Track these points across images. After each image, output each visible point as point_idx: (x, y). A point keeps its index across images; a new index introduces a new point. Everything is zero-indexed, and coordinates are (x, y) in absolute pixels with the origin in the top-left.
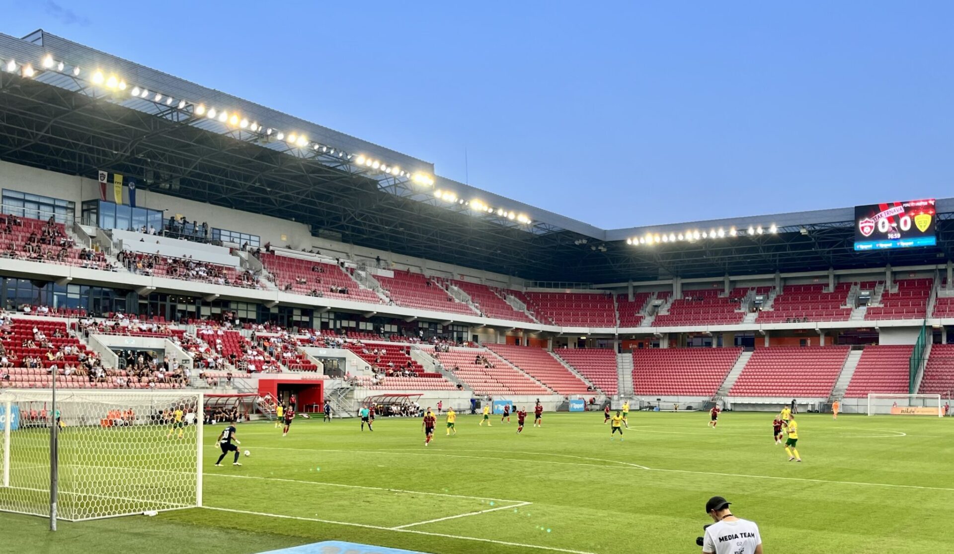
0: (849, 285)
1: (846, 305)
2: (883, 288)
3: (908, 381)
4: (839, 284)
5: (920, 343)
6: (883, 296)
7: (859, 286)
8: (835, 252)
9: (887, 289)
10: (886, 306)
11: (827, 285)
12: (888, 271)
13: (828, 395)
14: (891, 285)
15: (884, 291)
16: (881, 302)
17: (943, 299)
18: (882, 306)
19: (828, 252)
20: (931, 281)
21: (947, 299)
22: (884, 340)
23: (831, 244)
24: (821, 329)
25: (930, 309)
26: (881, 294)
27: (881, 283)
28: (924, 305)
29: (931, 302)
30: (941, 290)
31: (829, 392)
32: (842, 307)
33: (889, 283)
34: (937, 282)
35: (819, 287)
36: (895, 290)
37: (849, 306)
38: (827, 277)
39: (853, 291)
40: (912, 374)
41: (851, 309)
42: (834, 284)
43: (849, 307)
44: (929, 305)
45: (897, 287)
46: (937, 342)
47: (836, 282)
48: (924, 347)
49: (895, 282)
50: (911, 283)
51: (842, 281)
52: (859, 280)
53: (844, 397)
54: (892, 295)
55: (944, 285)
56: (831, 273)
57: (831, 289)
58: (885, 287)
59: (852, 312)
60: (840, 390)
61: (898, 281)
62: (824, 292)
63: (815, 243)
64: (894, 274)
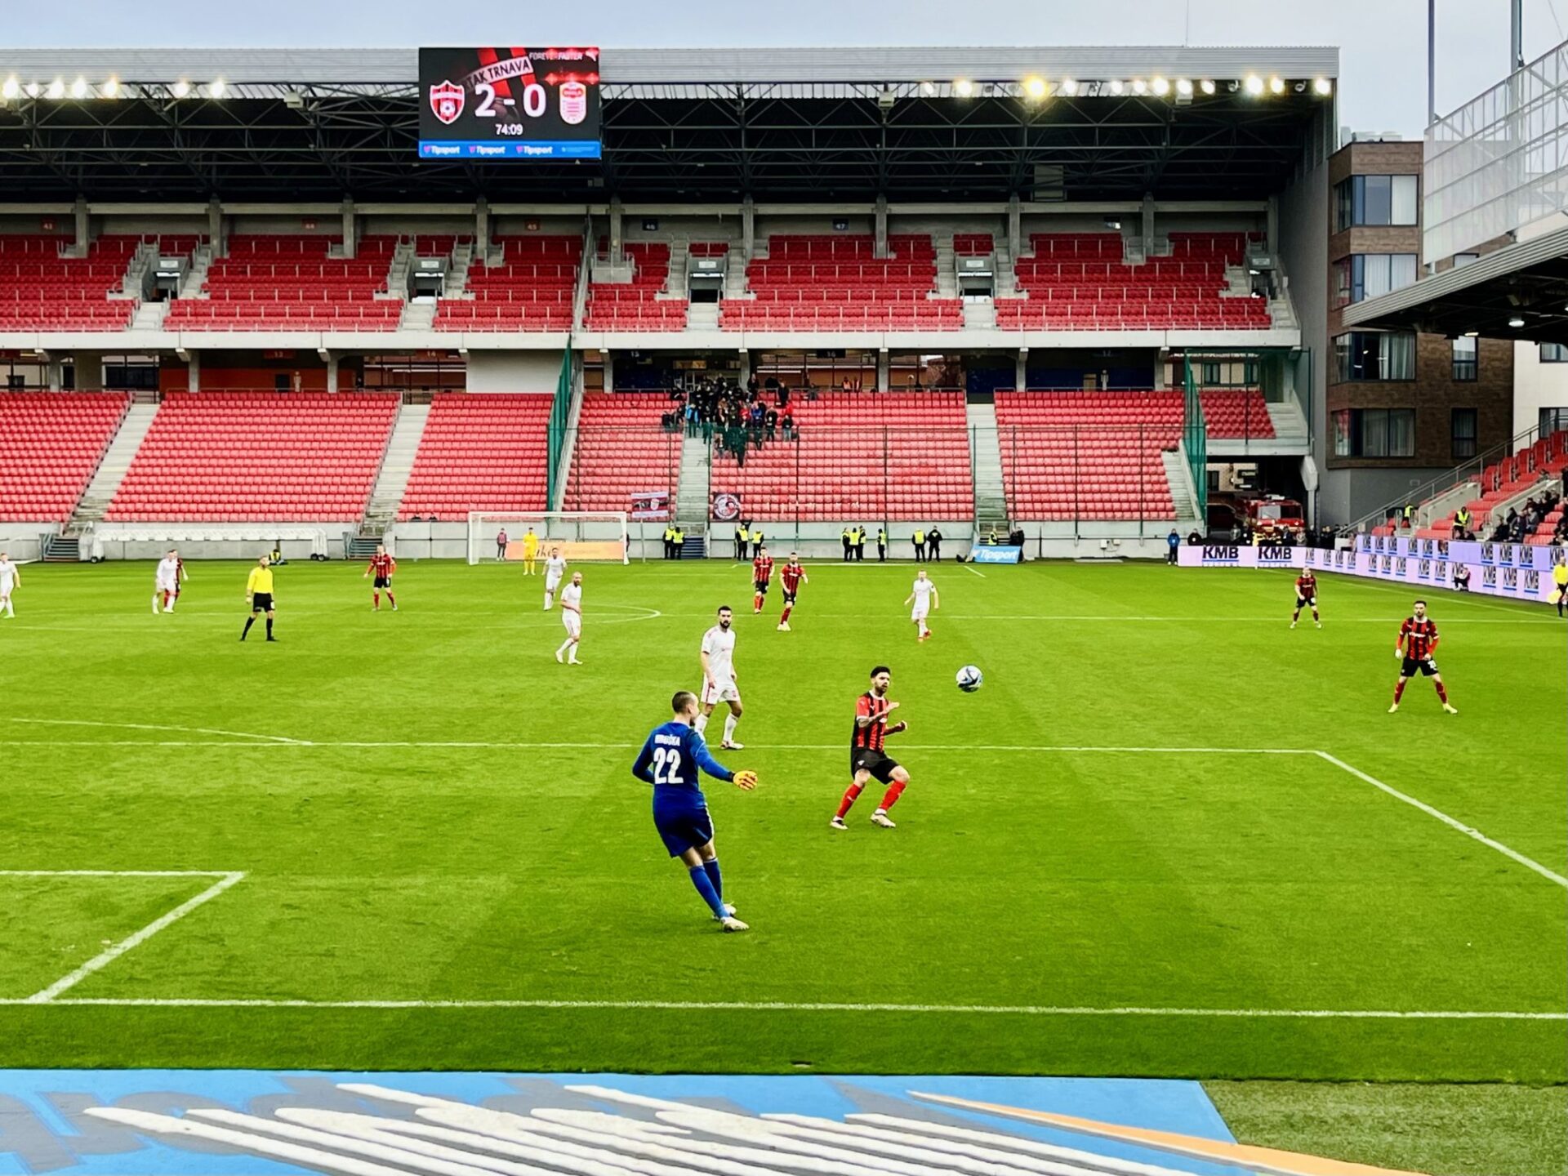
0: (391, 242)
1: (385, 292)
2: (469, 252)
4: (366, 237)
6: (471, 272)
7: (413, 245)
8: (357, 156)
9: (480, 257)
10: (479, 298)
11: (339, 240)
12: (481, 213)
13: (359, 517)
14: (488, 248)
15: (471, 260)
16: (468, 288)
17: (603, 286)
18: (470, 297)
20: (578, 244)
21: (613, 287)
22: (477, 382)
24: (330, 351)
25: (578, 311)
26: (465, 268)
27: (464, 240)
28: (565, 298)
29: (578, 293)
30: (600, 265)
31: (362, 507)
33: (482, 243)
34: (590, 245)
35: (317, 244)
36: (496, 261)
37: (393, 295)
38: (338, 219)
39: (401, 259)
41: (399, 304)
42: (356, 238)
43: (395, 298)
44: (575, 299)
45: (502, 252)
46: (593, 388)
47: (361, 233)
49: (497, 239)
50: (532, 243)
51: (374, 230)
52: (412, 231)
54: (493, 272)
55: (606, 254)
56: (349, 209)
57: (348, 249)
58: (473, 252)
59: (401, 311)
61: (504, 238)
62: (330, 256)
64: (494, 220)
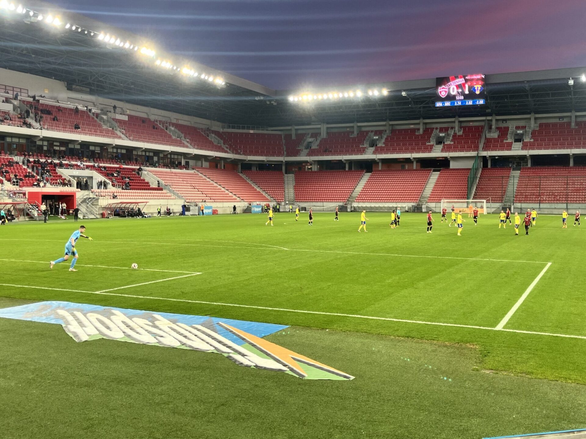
0: (432, 129)
1: (430, 142)
2: (453, 131)
3: (466, 192)
4: (426, 128)
5: (475, 167)
6: (453, 136)
7: (438, 130)
8: (424, 107)
9: (456, 132)
10: (455, 143)
11: (419, 129)
12: (456, 120)
13: (417, 201)
14: (458, 130)
15: (454, 133)
16: (452, 141)
17: (489, 139)
18: (452, 143)
19: (420, 108)
20: (482, 128)
21: (492, 139)
22: (453, 165)
23: (422, 102)
24: (414, 158)
25: (481, 146)
26: (452, 135)
27: (452, 128)
28: (478, 142)
29: (482, 141)
30: (488, 133)
31: (418, 199)
32: (428, 144)
33: (457, 128)
34: (486, 128)
35: (413, 131)
36: (461, 133)
37: (432, 143)
38: (419, 124)
39: (435, 134)
40: (469, 186)
41: (433, 145)
42: (423, 129)
44: (480, 142)
45: (462, 131)
46: (485, 166)
47: (424, 128)
48: (477, 169)
49: (461, 127)
50: (470, 128)
51: (428, 126)
52: (439, 126)
53: (427, 202)
54: (459, 136)
55: (490, 130)
56: (422, 121)
57: (421, 132)
58: (454, 131)
59: (434, 147)
60: (425, 197)
61: (463, 127)
62: (417, 134)
63: (411, 102)
64: (460, 122)
